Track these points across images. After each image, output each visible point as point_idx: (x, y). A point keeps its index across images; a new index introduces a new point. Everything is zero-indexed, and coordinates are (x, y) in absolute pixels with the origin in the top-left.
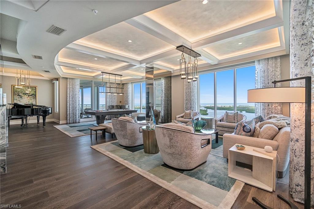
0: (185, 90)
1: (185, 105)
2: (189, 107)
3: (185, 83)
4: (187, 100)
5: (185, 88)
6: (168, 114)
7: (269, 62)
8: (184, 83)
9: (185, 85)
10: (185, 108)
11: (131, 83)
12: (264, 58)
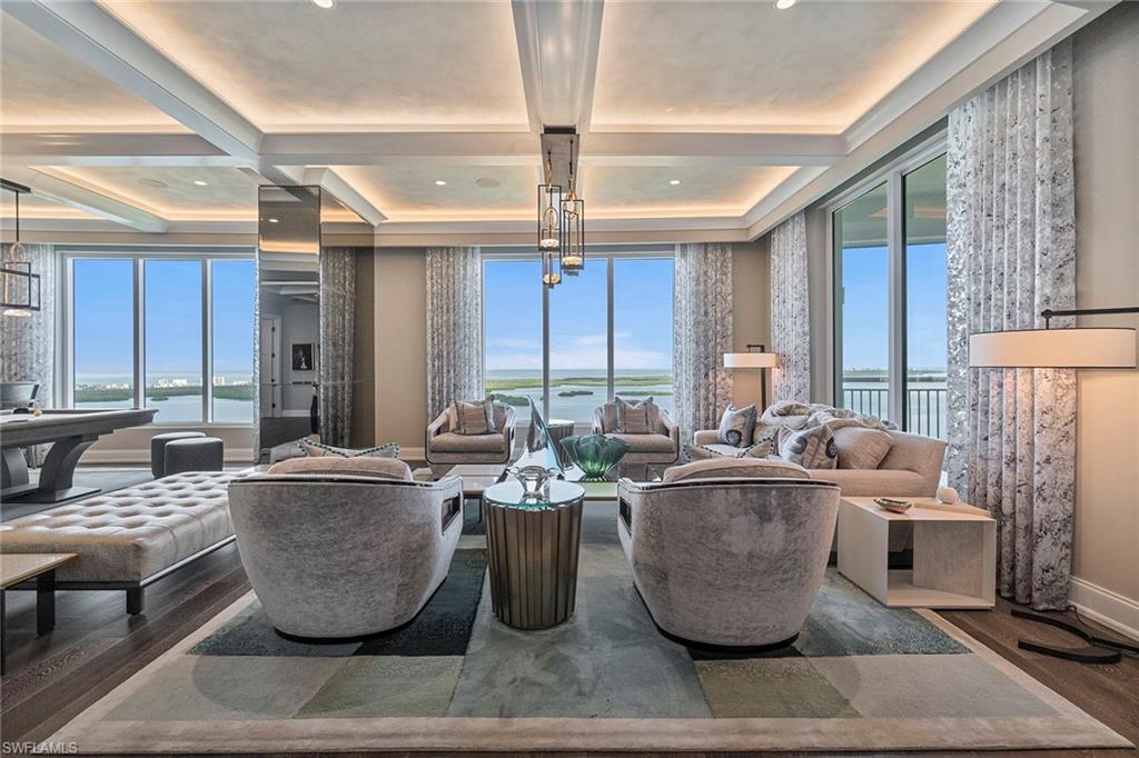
0: (429, 315)
1: (429, 377)
2: (448, 387)
3: (429, 285)
4: (440, 357)
5: (430, 307)
6: (335, 423)
7: (709, 255)
8: (426, 284)
9: (429, 296)
10: (430, 390)
11: (57, 248)
12: (694, 241)
